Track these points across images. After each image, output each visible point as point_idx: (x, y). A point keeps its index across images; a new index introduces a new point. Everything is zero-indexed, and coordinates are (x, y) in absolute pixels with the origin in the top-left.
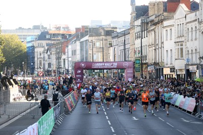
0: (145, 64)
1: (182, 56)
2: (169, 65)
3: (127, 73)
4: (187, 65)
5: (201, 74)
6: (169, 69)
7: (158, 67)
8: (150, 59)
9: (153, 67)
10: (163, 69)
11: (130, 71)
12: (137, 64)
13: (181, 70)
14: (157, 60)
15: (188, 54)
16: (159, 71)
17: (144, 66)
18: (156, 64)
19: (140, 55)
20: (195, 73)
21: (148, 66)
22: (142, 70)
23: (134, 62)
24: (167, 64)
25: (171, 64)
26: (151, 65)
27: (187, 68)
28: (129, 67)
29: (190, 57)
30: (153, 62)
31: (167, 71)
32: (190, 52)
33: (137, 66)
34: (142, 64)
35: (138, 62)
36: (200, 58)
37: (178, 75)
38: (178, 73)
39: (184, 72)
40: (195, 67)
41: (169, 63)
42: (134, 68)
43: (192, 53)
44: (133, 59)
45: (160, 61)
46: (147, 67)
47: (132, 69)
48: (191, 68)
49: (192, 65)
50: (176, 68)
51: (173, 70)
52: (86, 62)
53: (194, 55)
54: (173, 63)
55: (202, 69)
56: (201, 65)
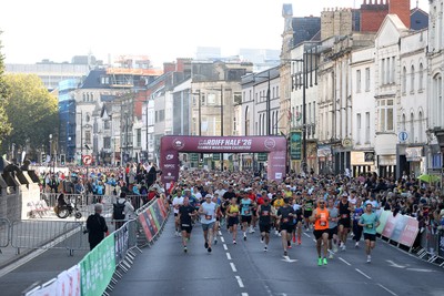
0: (312, 142)
1: (390, 127)
2: (363, 146)
3: (273, 163)
4: (401, 146)
5: (430, 167)
6: (363, 154)
7: (339, 150)
8: (323, 131)
9: (328, 148)
10: (349, 153)
11: (280, 156)
12: (293, 141)
13: (388, 156)
14: (338, 133)
15: (404, 122)
16: (342, 158)
17: (310, 148)
18: (334, 142)
19: (300, 123)
20: (419, 163)
21: (318, 146)
22: (305, 156)
23: (289, 139)
24: (358, 144)
25: (367, 143)
26: (325, 144)
27: (402, 153)
28: (277, 149)
29: (408, 129)
30: (329, 138)
31: (357, 159)
32: (408, 118)
33: (293, 146)
34: (305, 142)
35: (296, 137)
36: (430, 131)
37: (382, 168)
38: (382, 163)
39: (395, 162)
40: (419, 150)
41: (363, 141)
42: (288, 150)
43: (412, 121)
44: (286, 132)
45: (344, 137)
46: (316, 150)
47: (283, 153)
48: (409, 152)
49: (412, 146)
50: (378, 152)
51: (370, 155)
52: (186, 137)
53: (416, 125)
54: (371, 141)
55: (434, 154)
56: (431, 147)
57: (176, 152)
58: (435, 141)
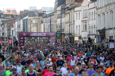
0: (63, 34)
1: (86, 30)
2: (78, 35)
3: (52, 40)
4: (89, 35)
5: (97, 41)
6: (78, 37)
7: (71, 36)
8: (67, 30)
9: (68, 36)
10: (74, 37)
11: (54, 38)
12: (58, 34)
13: (85, 38)
14: (71, 31)
15: (90, 28)
16: (72, 38)
17: (63, 36)
18: (70, 34)
19: (60, 29)
20: (94, 40)
21: (65, 35)
22: (61, 38)
23: (57, 33)
24: (77, 34)
26: (67, 35)
27: (89, 37)
28: (53, 36)
29: (91, 30)
30: (68, 33)
31: (76, 39)
33: (58, 35)
34: (61, 34)
35: (59, 33)
36: (97, 31)
37: (83, 41)
38: (83, 40)
39: (87, 40)
40: (94, 36)
41: (78, 34)
42: (56, 36)
43: (92, 28)
44: (56, 31)
46: (64, 36)
47: (55, 37)
48: (91, 37)
49: (92, 35)
50: (82, 37)
51: (80, 38)
52: (27, 33)
53: (93, 29)
54: (80, 34)
55: (98, 37)
56: (98, 35)
57: (24, 37)
58: (99, 34)
